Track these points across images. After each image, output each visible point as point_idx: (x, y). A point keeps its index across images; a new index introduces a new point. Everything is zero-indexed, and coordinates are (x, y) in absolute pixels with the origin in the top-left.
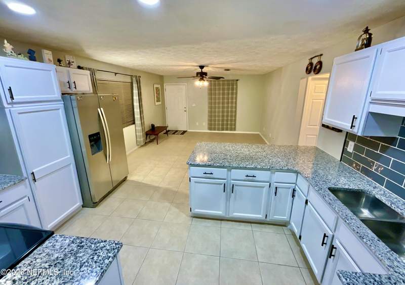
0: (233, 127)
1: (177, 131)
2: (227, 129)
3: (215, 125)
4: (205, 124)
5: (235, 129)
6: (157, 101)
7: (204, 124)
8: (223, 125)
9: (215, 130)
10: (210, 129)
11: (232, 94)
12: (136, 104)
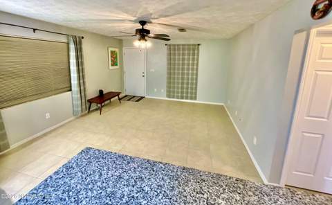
0: (194, 96)
1: (134, 97)
2: (187, 98)
3: (174, 92)
4: (164, 91)
5: (195, 99)
6: (112, 65)
7: (162, 91)
8: (182, 92)
9: (173, 97)
10: (169, 96)
11: (193, 59)
12: (73, 68)
